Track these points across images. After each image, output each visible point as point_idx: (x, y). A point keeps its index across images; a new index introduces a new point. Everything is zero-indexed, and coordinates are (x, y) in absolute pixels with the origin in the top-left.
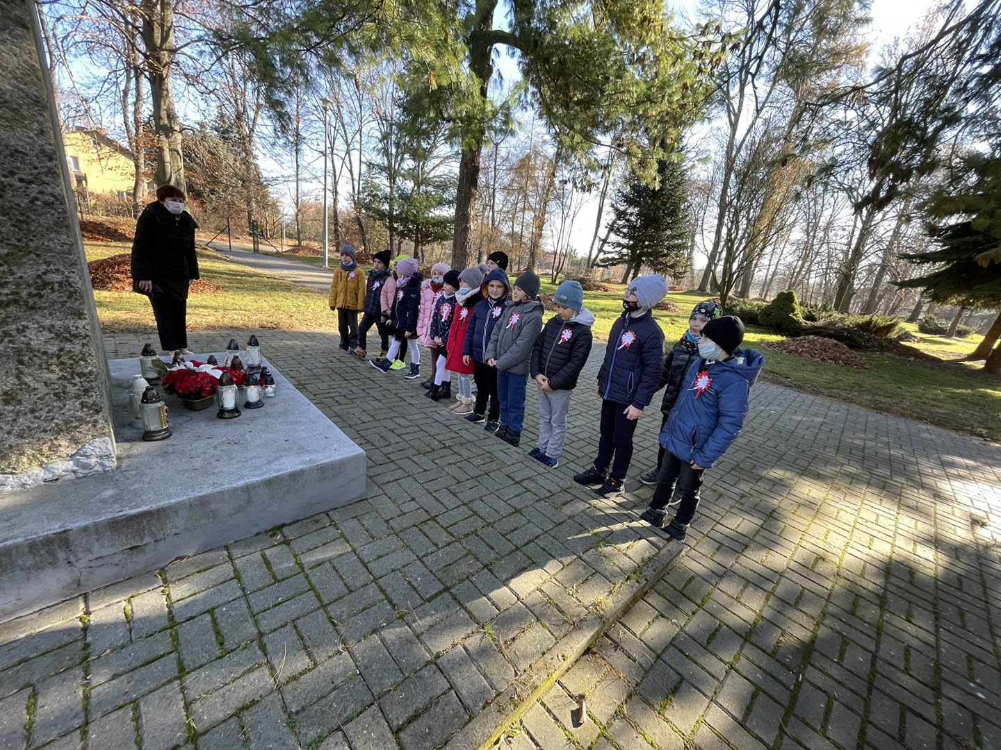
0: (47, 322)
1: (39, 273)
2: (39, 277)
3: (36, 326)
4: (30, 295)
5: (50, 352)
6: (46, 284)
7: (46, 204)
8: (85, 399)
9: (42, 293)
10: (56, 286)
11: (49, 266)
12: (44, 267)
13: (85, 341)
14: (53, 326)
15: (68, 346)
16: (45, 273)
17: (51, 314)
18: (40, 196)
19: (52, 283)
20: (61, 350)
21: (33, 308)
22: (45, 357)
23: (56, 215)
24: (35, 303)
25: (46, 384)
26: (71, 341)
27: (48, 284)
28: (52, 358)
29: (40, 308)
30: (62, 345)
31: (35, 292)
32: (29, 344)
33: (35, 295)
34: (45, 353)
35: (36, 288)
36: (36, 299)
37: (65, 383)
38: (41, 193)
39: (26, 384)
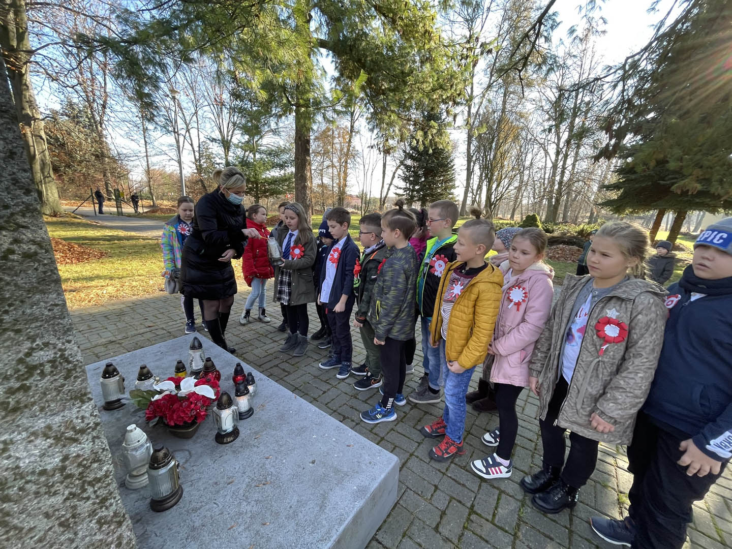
0: (40, 424)
1: (21, 355)
2: (20, 361)
3: (24, 434)
4: (11, 392)
5: (49, 467)
6: (31, 369)
7: (27, 256)
8: (103, 513)
9: (28, 383)
10: (48, 368)
11: (34, 341)
12: (28, 344)
13: (94, 434)
14: (49, 427)
15: (74, 449)
16: (28, 355)
17: (42, 409)
18: (15, 247)
19: (42, 365)
20: (66, 458)
21: (15, 410)
22: (43, 479)
23: (41, 269)
24: (18, 402)
25: (47, 516)
26: (75, 440)
27: (35, 367)
28: (53, 475)
29: (26, 406)
30: (65, 450)
31: (17, 385)
32: (18, 467)
33: (19, 389)
34: (43, 472)
35: (18, 379)
36: (20, 395)
37: (75, 501)
38: (16, 241)
39: (15, 528)
